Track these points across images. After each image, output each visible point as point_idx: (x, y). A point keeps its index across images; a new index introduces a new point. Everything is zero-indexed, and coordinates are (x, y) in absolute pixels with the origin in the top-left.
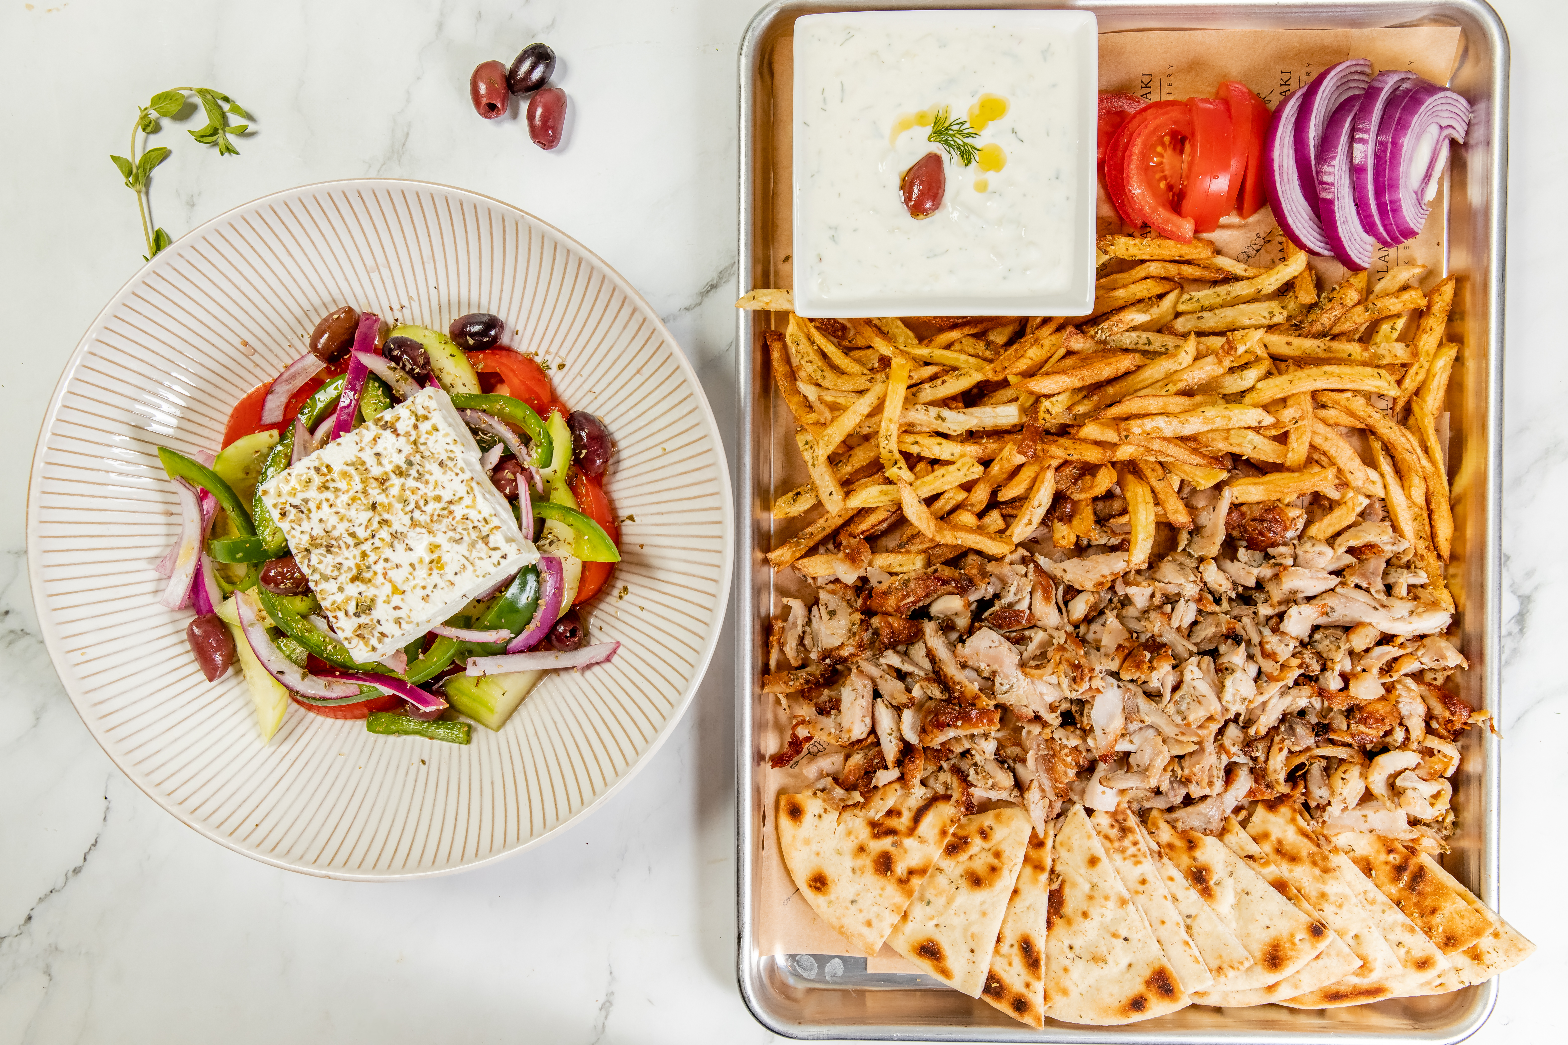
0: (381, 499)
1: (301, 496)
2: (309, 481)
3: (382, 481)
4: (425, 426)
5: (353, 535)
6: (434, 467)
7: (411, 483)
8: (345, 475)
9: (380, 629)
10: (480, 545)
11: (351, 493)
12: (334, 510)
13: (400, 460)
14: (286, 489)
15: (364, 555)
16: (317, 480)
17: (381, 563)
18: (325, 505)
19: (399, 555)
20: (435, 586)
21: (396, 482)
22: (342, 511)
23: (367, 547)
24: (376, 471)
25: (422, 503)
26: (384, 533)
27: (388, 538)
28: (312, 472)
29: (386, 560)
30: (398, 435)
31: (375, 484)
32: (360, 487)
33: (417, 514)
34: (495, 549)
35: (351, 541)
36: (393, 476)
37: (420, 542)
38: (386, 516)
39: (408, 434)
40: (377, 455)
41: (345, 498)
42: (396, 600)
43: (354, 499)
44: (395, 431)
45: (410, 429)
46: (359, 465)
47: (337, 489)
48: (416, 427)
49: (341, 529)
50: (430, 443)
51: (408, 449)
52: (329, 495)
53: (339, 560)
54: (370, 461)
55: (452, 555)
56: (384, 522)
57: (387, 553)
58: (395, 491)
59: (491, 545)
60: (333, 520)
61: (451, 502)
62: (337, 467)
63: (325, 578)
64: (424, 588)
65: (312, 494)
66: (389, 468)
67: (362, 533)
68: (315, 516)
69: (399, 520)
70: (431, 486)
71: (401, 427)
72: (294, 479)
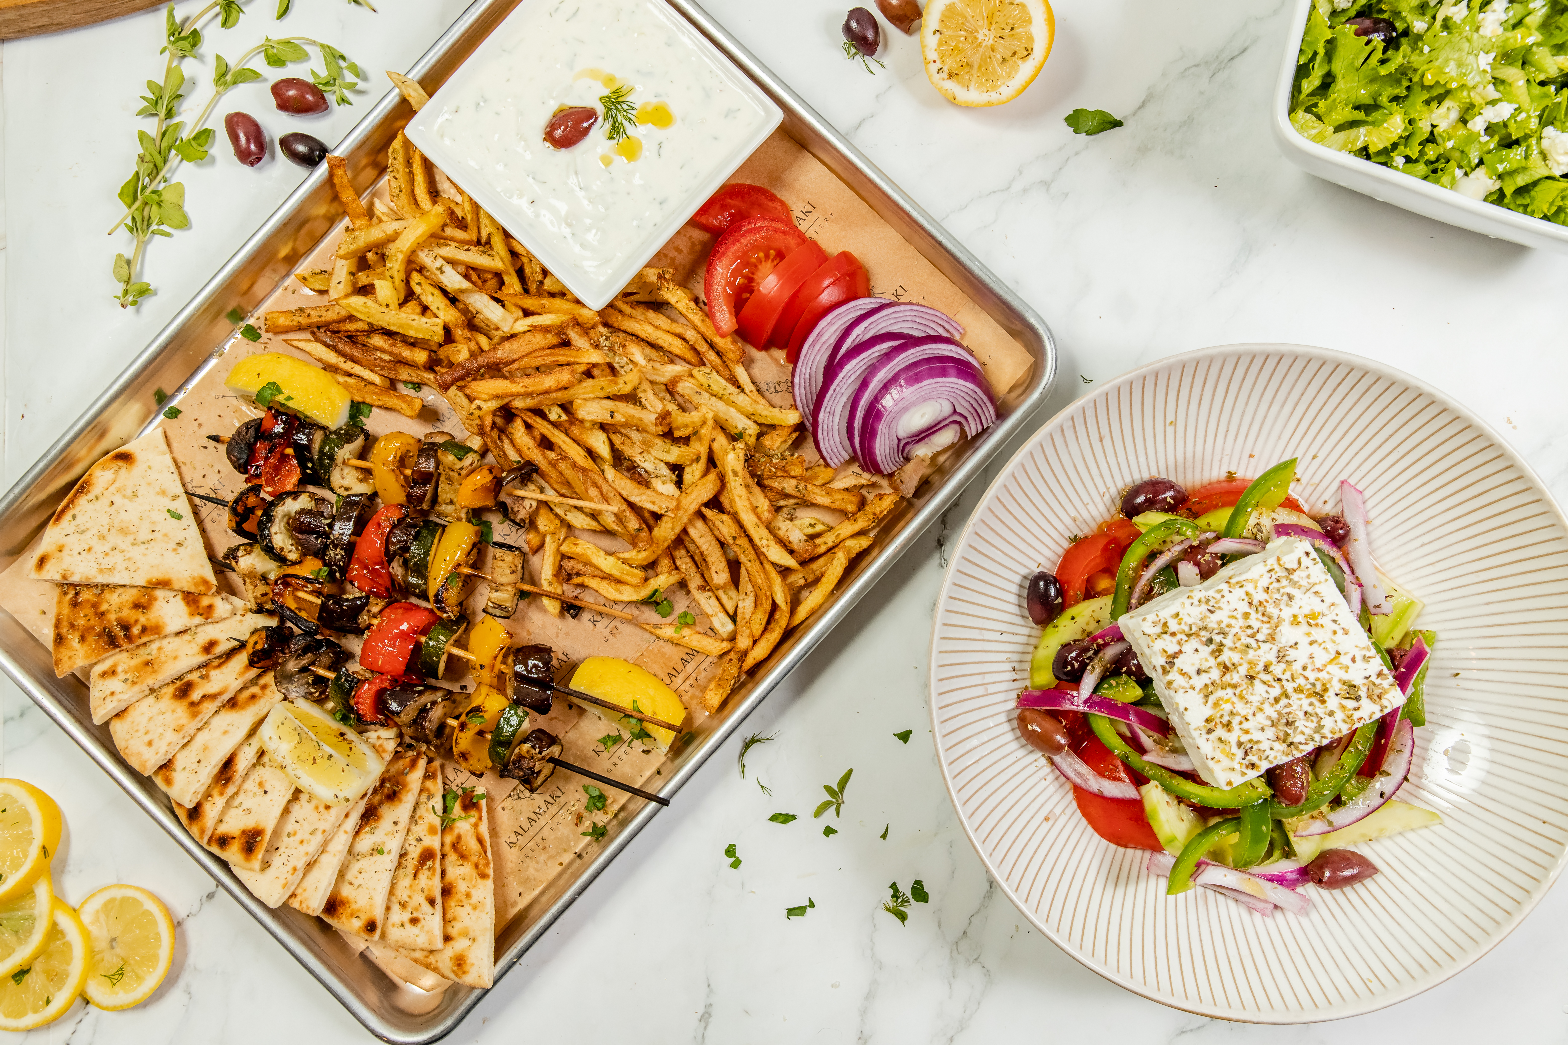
0: (1243, 670)
1: (1234, 749)
2: (1220, 739)
3: (1226, 669)
4: (1173, 626)
5: (1277, 700)
6: (1214, 618)
7: (1228, 642)
8: (1216, 705)
9: (1373, 678)
10: (1295, 577)
11: (1235, 699)
12: (1250, 717)
13: (1205, 651)
14: (1226, 762)
15: (1298, 690)
16: (1220, 732)
17: (1307, 673)
18: (1246, 725)
19: (1300, 656)
20: (1335, 621)
21: (1227, 656)
22: (1253, 709)
23: (1289, 687)
24: (1215, 674)
25: (1249, 631)
26: (1278, 669)
27: (1282, 666)
28: (1212, 736)
29: (1304, 668)
30: (1181, 652)
31: (1228, 676)
32: (1230, 691)
33: (1260, 637)
34: (1299, 563)
35: (1284, 701)
36: (1220, 659)
37: (1288, 634)
38: (1260, 667)
39: (1179, 643)
40: (1199, 672)
41: (1240, 706)
42: (1345, 660)
43: (1241, 697)
44: (1175, 656)
45: (1174, 640)
46: (1207, 692)
47: (1232, 713)
48: (1173, 634)
49: (1271, 711)
50: (1190, 621)
51: (1194, 643)
52: (1235, 721)
53: (1301, 714)
54: (1204, 679)
55: (1305, 603)
56: (1266, 669)
57: (1297, 667)
58: (1236, 657)
59: (1295, 566)
60: (1261, 718)
61: (1250, 604)
62: (1208, 711)
63: (1319, 728)
64: (1335, 633)
65: (1232, 738)
66: (1212, 662)
67: (1276, 691)
68: (1256, 735)
69: (1267, 654)
70: (1233, 622)
71: (1172, 648)
72: (1218, 755)
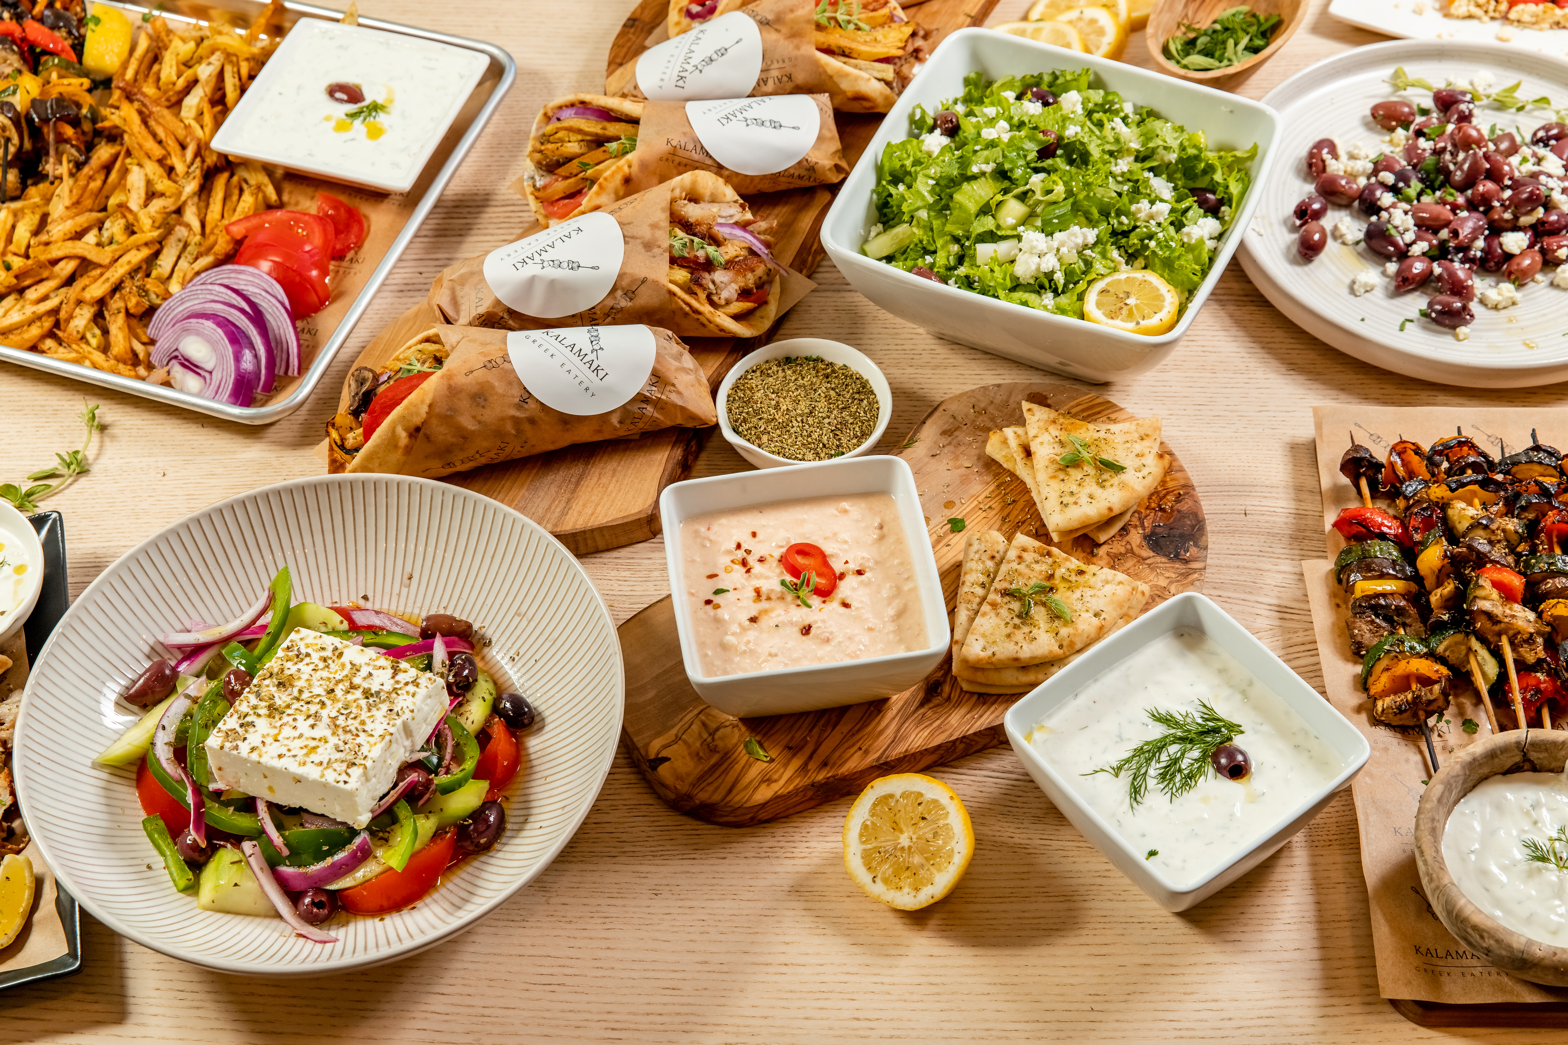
0: (339, 692)
1: (310, 651)
2: (323, 649)
3: (353, 687)
4: (411, 688)
5: (301, 691)
6: (384, 707)
7: (363, 702)
8: (343, 666)
9: (240, 743)
10: (345, 765)
11: (331, 676)
12: (313, 673)
13: (375, 688)
14: (309, 641)
15: (288, 706)
16: (328, 653)
17: (290, 719)
18: (312, 667)
19: (303, 726)
20: (295, 756)
21: (358, 694)
22: (314, 678)
23: (297, 705)
24: (357, 681)
25: (352, 716)
26: (313, 708)
27: (312, 711)
28: (331, 648)
29: (295, 720)
30: (393, 677)
31: (347, 684)
32: (340, 678)
33: (342, 718)
34: (347, 774)
35: (296, 693)
36: (361, 690)
37: (322, 730)
38: (328, 703)
39: (397, 682)
40: (370, 674)
41: (325, 674)
42: (269, 740)
43: (329, 679)
44: (395, 674)
45: (403, 682)
46: (355, 668)
47: (328, 667)
48: (407, 684)
49: (300, 684)
50: (401, 697)
51: (388, 687)
52: (321, 665)
53: (276, 695)
54: (364, 672)
55: (325, 753)
56: (323, 704)
57: (301, 718)
58: (350, 697)
59: (349, 771)
60: (305, 677)
61: (364, 731)
62: (345, 659)
63: (258, 695)
64: (289, 750)
65: (315, 657)
66: (365, 685)
67: (306, 695)
68: (300, 665)
69: (331, 710)
70: (369, 714)
71: (401, 677)
72: (319, 641)
